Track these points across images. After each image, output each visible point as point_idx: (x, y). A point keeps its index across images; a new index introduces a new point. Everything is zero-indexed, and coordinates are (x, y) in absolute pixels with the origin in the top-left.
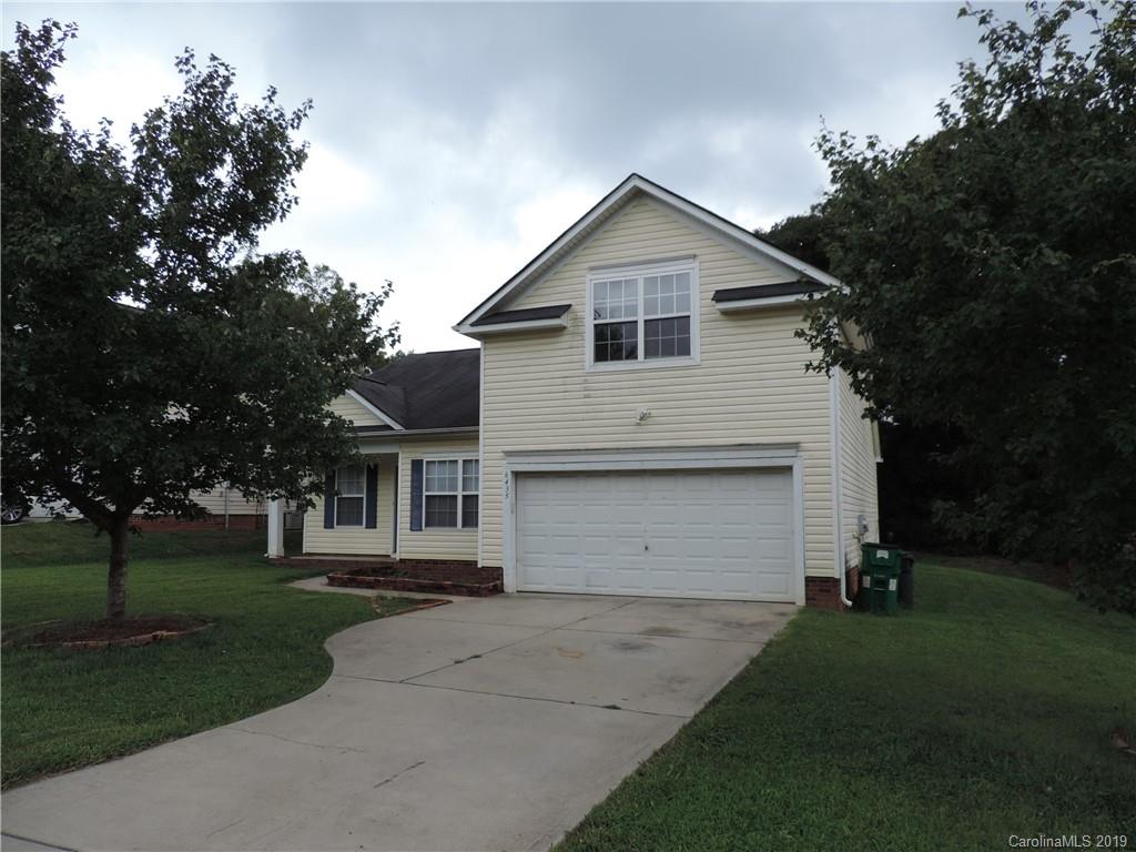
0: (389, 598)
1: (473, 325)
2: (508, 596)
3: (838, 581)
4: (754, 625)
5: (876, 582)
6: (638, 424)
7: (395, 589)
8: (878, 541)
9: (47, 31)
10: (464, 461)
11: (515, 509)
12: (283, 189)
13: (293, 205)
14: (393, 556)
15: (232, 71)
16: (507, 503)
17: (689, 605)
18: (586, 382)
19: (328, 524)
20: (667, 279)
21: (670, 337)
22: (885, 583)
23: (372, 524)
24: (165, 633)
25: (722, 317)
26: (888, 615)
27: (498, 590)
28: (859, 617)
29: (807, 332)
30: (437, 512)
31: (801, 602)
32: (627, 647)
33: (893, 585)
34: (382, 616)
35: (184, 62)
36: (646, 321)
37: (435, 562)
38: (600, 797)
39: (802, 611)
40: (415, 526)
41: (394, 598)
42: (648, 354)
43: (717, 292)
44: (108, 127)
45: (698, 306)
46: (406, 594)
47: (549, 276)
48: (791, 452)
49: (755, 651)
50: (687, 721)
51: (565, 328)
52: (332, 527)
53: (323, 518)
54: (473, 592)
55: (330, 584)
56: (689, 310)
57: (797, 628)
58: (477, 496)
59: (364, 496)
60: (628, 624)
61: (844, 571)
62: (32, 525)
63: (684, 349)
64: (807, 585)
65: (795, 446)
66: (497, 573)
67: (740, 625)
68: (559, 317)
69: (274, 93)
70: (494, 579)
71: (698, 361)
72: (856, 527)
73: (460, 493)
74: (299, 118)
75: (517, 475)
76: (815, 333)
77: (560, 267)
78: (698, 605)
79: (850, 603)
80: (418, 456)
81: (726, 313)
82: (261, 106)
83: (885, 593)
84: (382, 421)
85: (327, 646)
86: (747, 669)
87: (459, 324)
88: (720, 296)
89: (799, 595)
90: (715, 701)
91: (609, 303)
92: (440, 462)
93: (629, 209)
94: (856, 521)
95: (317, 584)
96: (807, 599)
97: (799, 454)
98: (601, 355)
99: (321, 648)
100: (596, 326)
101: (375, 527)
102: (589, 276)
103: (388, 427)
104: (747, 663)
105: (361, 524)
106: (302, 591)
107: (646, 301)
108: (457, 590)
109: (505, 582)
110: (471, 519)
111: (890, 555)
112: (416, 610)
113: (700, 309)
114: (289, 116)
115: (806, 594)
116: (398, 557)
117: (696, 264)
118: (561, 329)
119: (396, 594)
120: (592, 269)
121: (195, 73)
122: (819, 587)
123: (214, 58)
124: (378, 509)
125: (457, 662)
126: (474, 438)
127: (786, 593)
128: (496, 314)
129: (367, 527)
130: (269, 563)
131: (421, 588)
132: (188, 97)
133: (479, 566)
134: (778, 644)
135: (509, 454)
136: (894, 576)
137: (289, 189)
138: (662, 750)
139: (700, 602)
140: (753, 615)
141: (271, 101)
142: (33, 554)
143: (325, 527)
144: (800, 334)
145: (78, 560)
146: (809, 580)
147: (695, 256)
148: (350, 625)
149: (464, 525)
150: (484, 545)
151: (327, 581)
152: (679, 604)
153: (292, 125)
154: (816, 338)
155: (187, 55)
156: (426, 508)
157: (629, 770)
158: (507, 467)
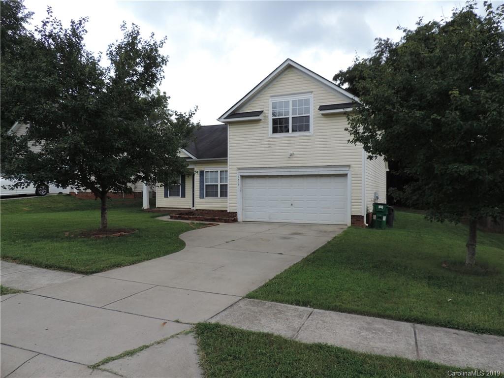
0: (195, 223)
1: (225, 118)
2: (239, 223)
3: (363, 217)
4: (330, 232)
5: (378, 217)
6: (289, 158)
7: (196, 220)
8: (386, 203)
9: (80, 21)
10: (221, 171)
11: (242, 190)
12: (160, 74)
13: (163, 79)
14: (192, 208)
15: (139, 28)
16: (238, 188)
17: (308, 226)
18: (269, 141)
19: (166, 196)
20: (301, 101)
21: (302, 124)
22: (381, 218)
23: (183, 196)
24: (124, 233)
25: (322, 116)
26: (382, 229)
27: (235, 221)
28: (370, 230)
29: (349, 129)
30: (210, 191)
31: (349, 224)
32: (285, 238)
33: (384, 218)
34: (195, 229)
35: (123, 26)
36: (292, 118)
37: (210, 210)
38: (279, 273)
39: (349, 227)
40: (202, 196)
41: (197, 223)
42: (293, 131)
43: (320, 106)
44: (101, 55)
45: (313, 111)
46: (202, 222)
47: (255, 99)
48: (347, 169)
49: (330, 239)
50: (305, 257)
51: (261, 120)
52: (168, 197)
53: (164, 194)
54: (226, 221)
55: (171, 218)
56: (309, 113)
57: (346, 233)
58: (227, 185)
59: (180, 185)
60: (285, 231)
61: (366, 213)
62: (51, 196)
63: (307, 128)
64: (352, 218)
65: (349, 166)
66: (234, 214)
67: (325, 232)
68: (258, 116)
69: (153, 35)
70: (234, 217)
71: (312, 134)
72: (373, 197)
73: (219, 184)
74: (162, 43)
75: (242, 177)
76: (352, 129)
77: (259, 96)
78: (311, 226)
79: (367, 225)
80: (202, 169)
81: (324, 115)
82: (149, 40)
83: (381, 221)
84: (187, 155)
85: (179, 237)
86: (326, 245)
87: (219, 118)
88: (322, 108)
89: (349, 222)
90: (314, 253)
91: (277, 110)
92: (211, 171)
93: (286, 72)
94: (373, 195)
95: (166, 218)
96: (352, 223)
97: (350, 169)
98: (275, 131)
99: (178, 238)
100: (273, 119)
101: (185, 197)
102: (271, 100)
103: (190, 158)
104: (326, 242)
105: (179, 196)
106: (162, 221)
107: (293, 110)
108: (220, 220)
109: (238, 217)
110: (224, 194)
111: (384, 207)
112: (206, 227)
113: (313, 113)
114: (158, 43)
115: (351, 222)
116: (195, 208)
117: (312, 95)
118: (259, 120)
119: (198, 222)
120: (272, 96)
121: (127, 30)
122: (356, 219)
123: (133, 24)
124: (186, 190)
125: (227, 242)
126: (226, 162)
127: (343, 221)
128: (234, 114)
129: (182, 197)
130: (144, 211)
131: (207, 220)
132: (125, 40)
133: (228, 211)
134: (338, 238)
135: (239, 169)
136: (385, 215)
137: (162, 73)
138: (296, 264)
139: (311, 225)
140: (330, 229)
141: (153, 38)
142: (54, 207)
143: (165, 197)
144: (346, 129)
145: (71, 210)
146: (353, 217)
147: (312, 92)
148: (185, 231)
149: (221, 196)
150: (229, 204)
151: (170, 217)
152: (304, 225)
153: (160, 46)
154: (352, 131)
155: (124, 23)
156: (206, 189)
157: (287, 267)
158: (238, 174)
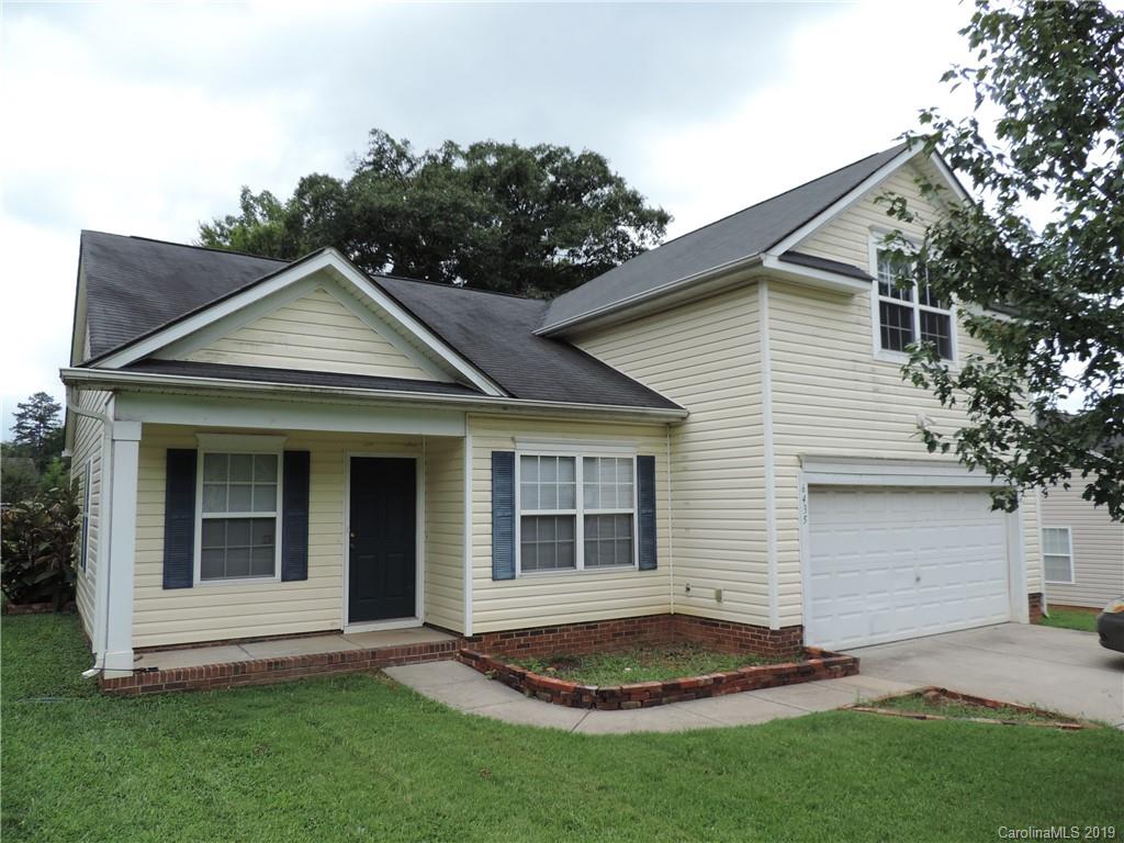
1: (780, 259)
10: (584, 458)
16: (805, 531)
18: (873, 371)
21: (935, 336)
23: (297, 569)
30: (541, 544)
31: (1026, 619)
36: (919, 311)
40: (502, 570)
45: (955, 306)
51: (853, 296)
52: (188, 584)
59: (278, 515)
63: (944, 351)
64: (1029, 603)
66: (792, 634)
70: (792, 644)
73: (580, 512)
80: (504, 446)
89: (1024, 613)
92: (545, 458)
96: (1029, 615)
100: (880, 302)
101: (305, 578)
102: (873, 238)
103: (460, 388)
105: (272, 572)
115: (1029, 612)
118: (850, 297)
120: (873, 229)
122: (1032, 603)
127: (1004, 614)
129: (284, 579)
135: (803, 460)
143: (164, 586)
146: (1030, 598)
156: (523, 537)
